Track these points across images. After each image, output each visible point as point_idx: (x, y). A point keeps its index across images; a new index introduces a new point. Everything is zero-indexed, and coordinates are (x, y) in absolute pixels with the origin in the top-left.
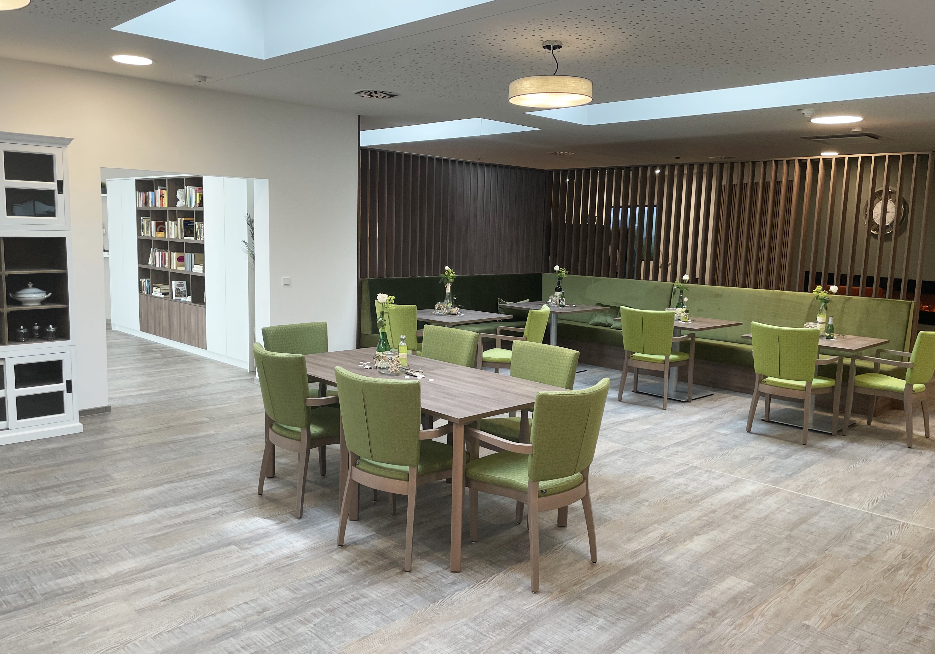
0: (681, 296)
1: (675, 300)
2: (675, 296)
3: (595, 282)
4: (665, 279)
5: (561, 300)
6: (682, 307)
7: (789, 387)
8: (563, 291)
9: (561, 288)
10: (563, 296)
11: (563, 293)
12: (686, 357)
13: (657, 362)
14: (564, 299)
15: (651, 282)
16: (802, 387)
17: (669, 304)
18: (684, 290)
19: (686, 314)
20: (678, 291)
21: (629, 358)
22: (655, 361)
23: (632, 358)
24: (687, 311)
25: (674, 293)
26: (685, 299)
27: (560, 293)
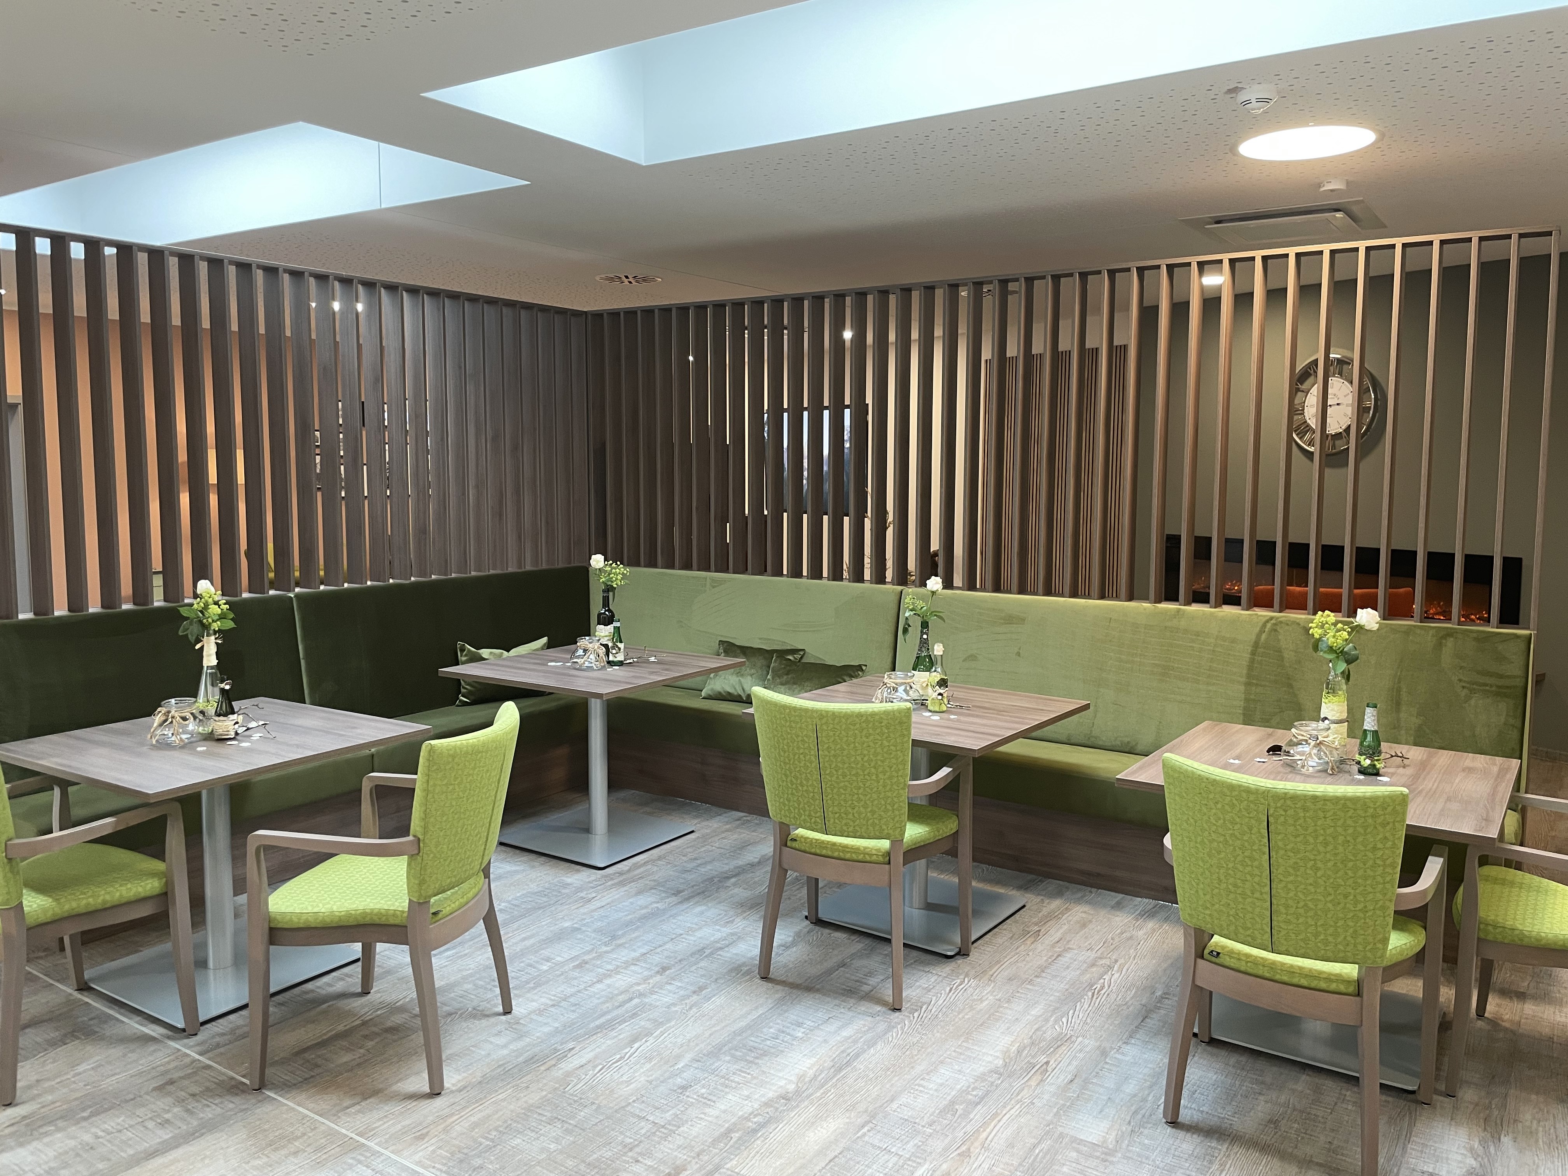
0: (925, 636)
1: (908, 648)
2: (907, 637)
3: (714, 587)
4: (880, 578)
5: (613, 648)
6: (928, 670)
7: (1304, 982)
8: (618, 624)
9: (613, 616)
10: (618, 635)
11: (617, 629)
12: (950, 826)
13: (868, 858)
14: (621, 646)
15: (846, 586)
16: (1347, 982)
17: (889, 660)
18: (933, 621)
19: (942, 691)
20: (916, 624)
21: (786, 845)
22: (861, 857)
23: (794, 844)
24: (943, 683)
25: (905, 631)
26: (936, 647)
27: (610, 627)
